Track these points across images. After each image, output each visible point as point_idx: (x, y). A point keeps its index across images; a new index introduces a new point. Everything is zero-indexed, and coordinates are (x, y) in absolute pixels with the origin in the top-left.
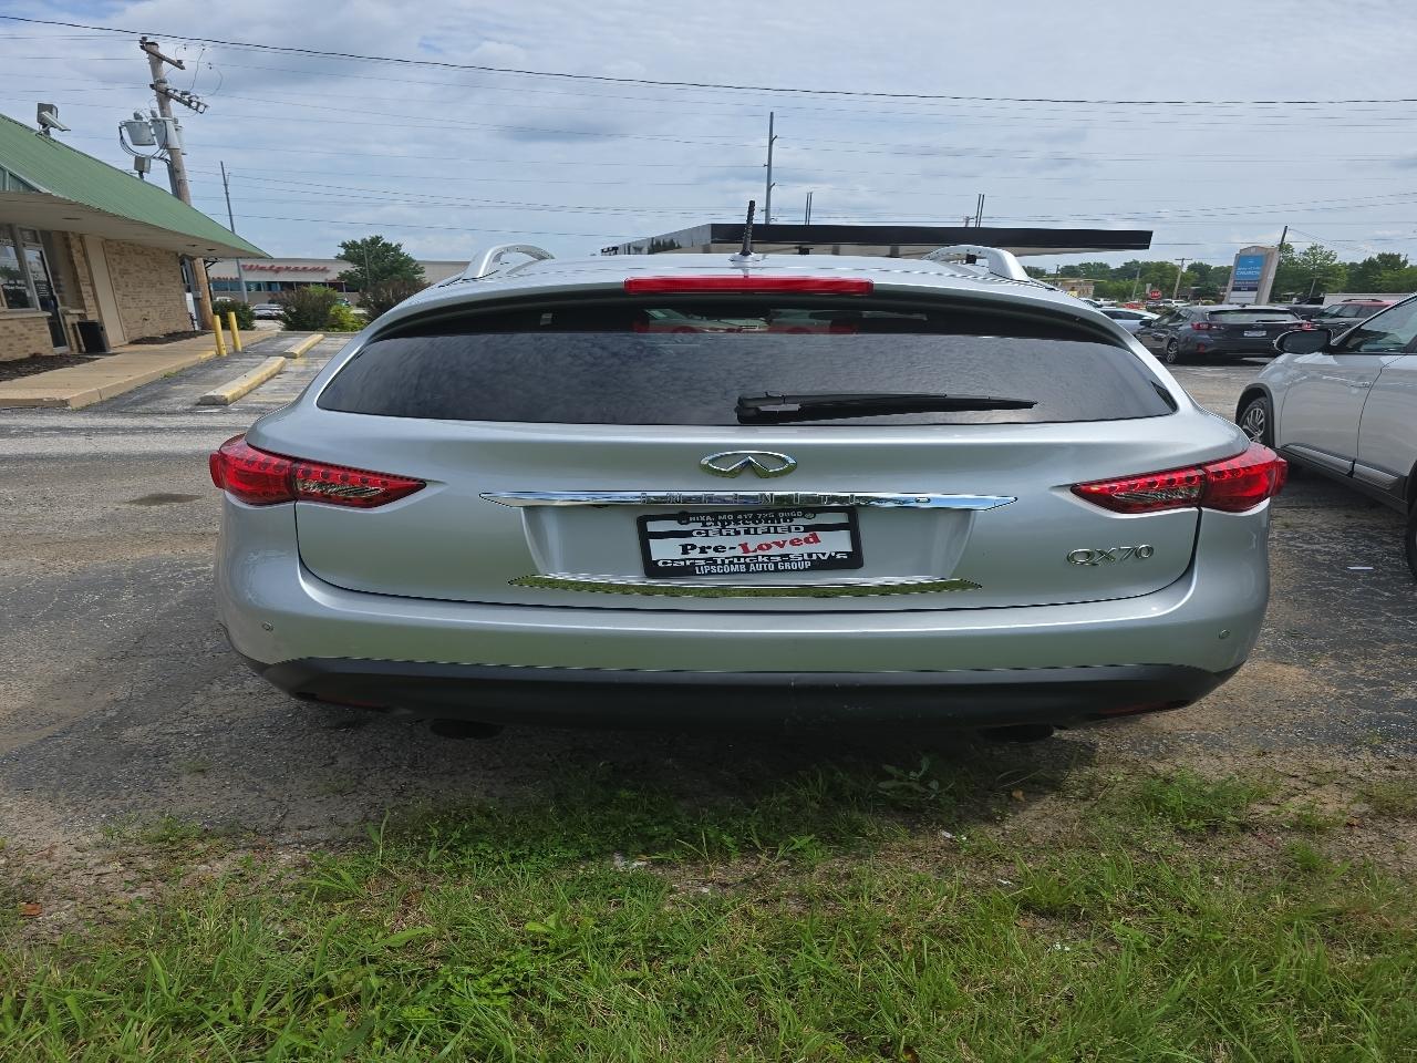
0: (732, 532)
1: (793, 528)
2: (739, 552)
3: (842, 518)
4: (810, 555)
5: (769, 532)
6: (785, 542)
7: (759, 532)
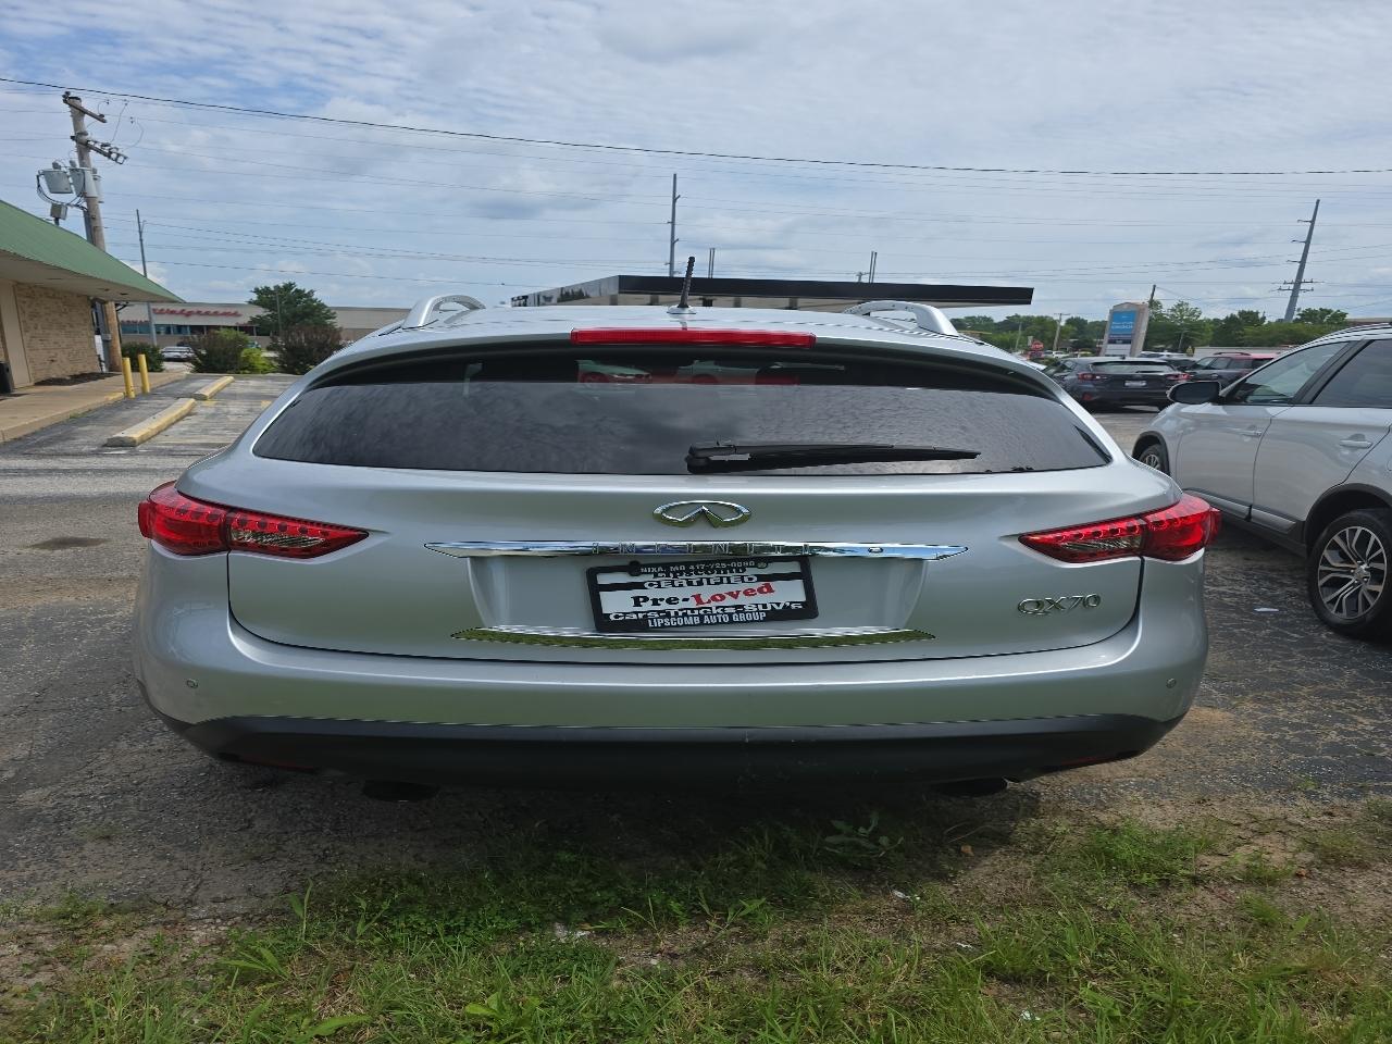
0: (685, 583)
1: (746, 579)
2: (692, 604)
3: (794, 568)
4: (765, 606)
5: (722, 582)
6: (738, 592)
7: (712, 582)
